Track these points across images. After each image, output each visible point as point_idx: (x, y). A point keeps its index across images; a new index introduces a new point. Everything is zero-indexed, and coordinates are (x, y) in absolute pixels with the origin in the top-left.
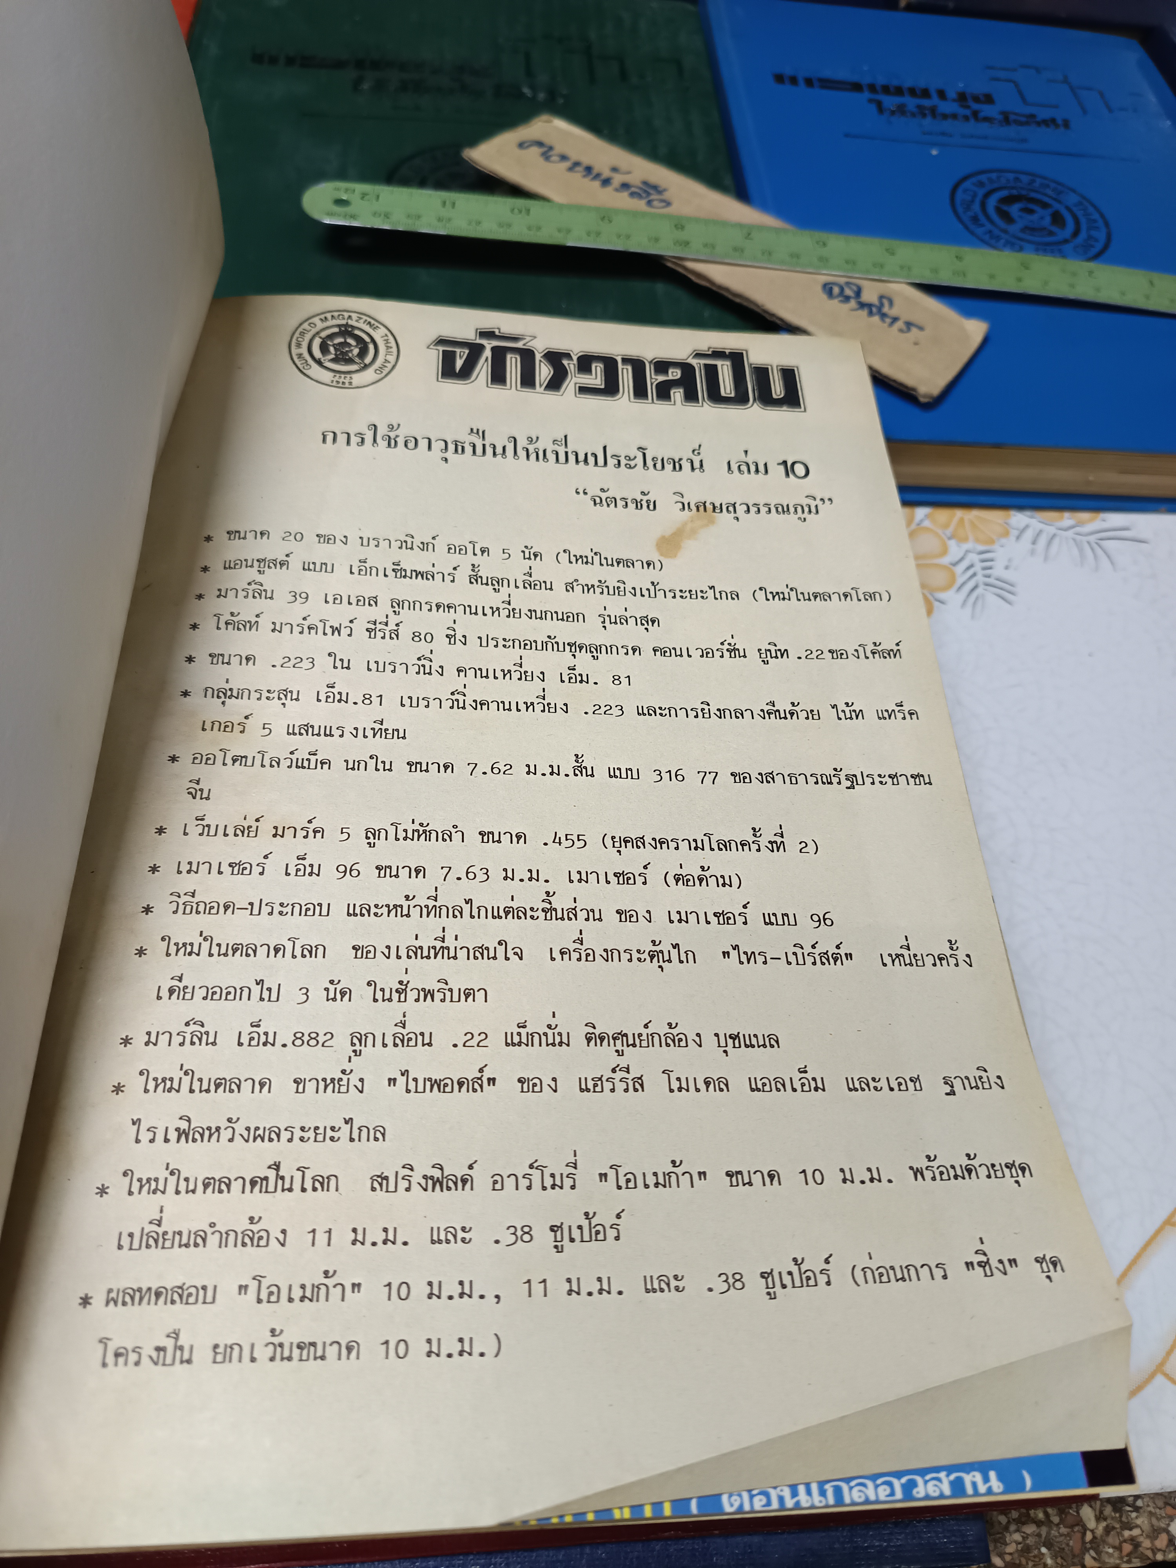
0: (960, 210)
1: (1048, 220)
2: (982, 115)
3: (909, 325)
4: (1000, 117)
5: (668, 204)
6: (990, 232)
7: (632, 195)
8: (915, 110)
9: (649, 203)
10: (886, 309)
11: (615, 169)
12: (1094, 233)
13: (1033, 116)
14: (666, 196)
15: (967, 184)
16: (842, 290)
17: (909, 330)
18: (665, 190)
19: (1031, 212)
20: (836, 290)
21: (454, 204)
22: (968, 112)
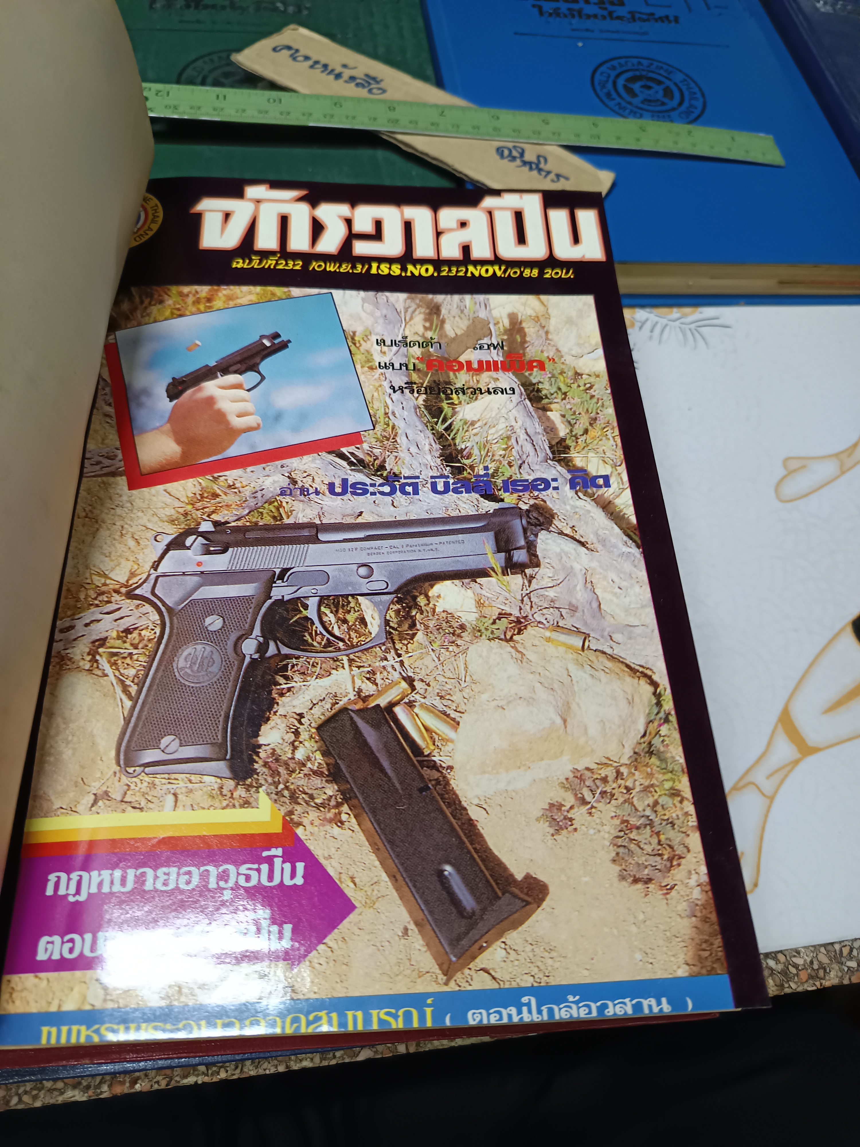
0: (598, 88)
1: (661, 93)
2: (615, 15)
3: (558, 176)
4: (629, 16)
5: (384, 91)
6: (619, 104)
7: (357, 85)
8: (567, 12)
9: (370, 91)
10: (542, 166)
11: (345, 66)
12: (694, 102)
13: (653, 14)
14: (382, 85)
15: (603, 69)
16: (510, 151)
17: (558, 180)
18: (382, 80)
19: (649, 88)
20: (506, 152)
21: (225, 97)
22: (605, 13)
